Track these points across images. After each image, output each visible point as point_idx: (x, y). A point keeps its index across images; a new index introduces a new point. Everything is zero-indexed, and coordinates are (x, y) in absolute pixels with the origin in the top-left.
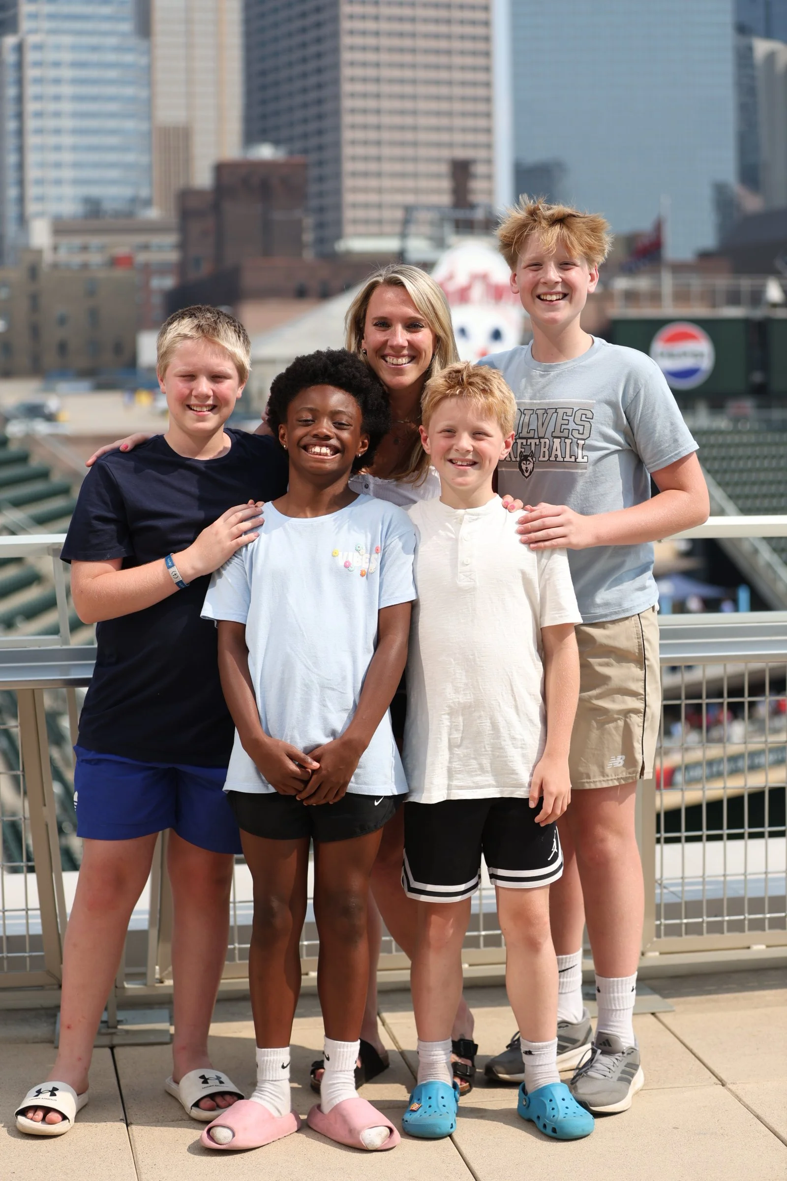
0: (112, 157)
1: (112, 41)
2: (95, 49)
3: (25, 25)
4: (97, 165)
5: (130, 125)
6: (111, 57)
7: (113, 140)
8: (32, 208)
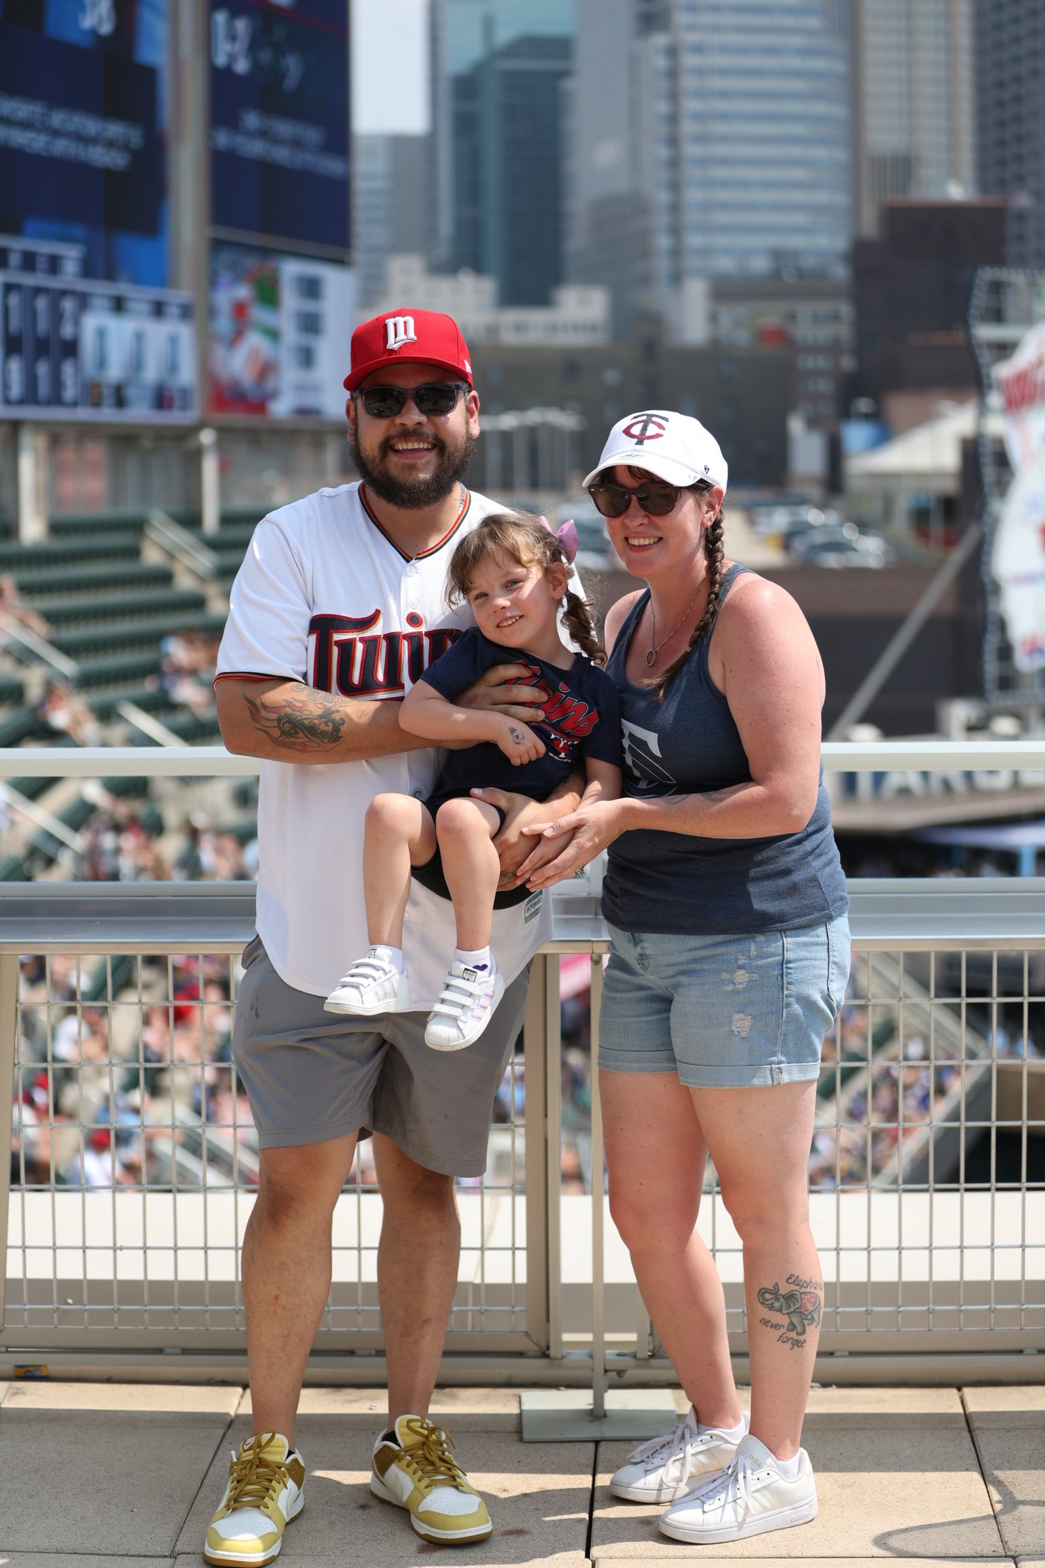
0: (797, 196)
1: (797, 41)
2: (772, 51)
3: (681, 18)
4: (777, 207)
5: (820, 153)
6: (796, 63)
7: (798, 174)
8: (692, 262)
